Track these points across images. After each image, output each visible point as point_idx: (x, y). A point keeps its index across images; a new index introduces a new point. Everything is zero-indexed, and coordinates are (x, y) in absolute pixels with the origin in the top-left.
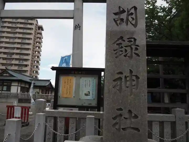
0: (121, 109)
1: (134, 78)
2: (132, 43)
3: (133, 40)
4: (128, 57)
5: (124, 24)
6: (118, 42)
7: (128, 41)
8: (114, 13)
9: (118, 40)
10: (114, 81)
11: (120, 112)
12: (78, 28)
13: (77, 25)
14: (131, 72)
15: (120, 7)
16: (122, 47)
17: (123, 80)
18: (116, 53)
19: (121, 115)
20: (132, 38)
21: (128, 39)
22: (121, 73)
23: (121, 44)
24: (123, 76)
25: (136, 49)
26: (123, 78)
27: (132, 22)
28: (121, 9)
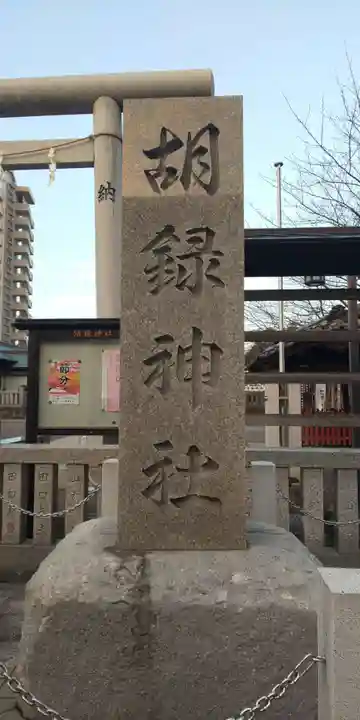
0: (166, 444)
1: (206, 351)
2: (201, 245)
3: (203, 235)
4: (190, 288)
5: (178, 183)
6: (158, 246)
7: (190, 241)
8: (146, 153)
9: (160, 236)
10: (148, 362)
11: (163, 453)
12: (109, 196)
13: (107, 186)
14: (197, 332)
15: (164, 131)
16: (170, 260)
17: (174, 358)
18: (152, 280)
19: (168, 461)
20: (201, 230)
21: (189, 232)
22: (166, 339)
23: (167, 249)
24: (172, 348)
25: (215, 263)
26: (175, 354)
27: (201, 179)
28: (169, 138)
